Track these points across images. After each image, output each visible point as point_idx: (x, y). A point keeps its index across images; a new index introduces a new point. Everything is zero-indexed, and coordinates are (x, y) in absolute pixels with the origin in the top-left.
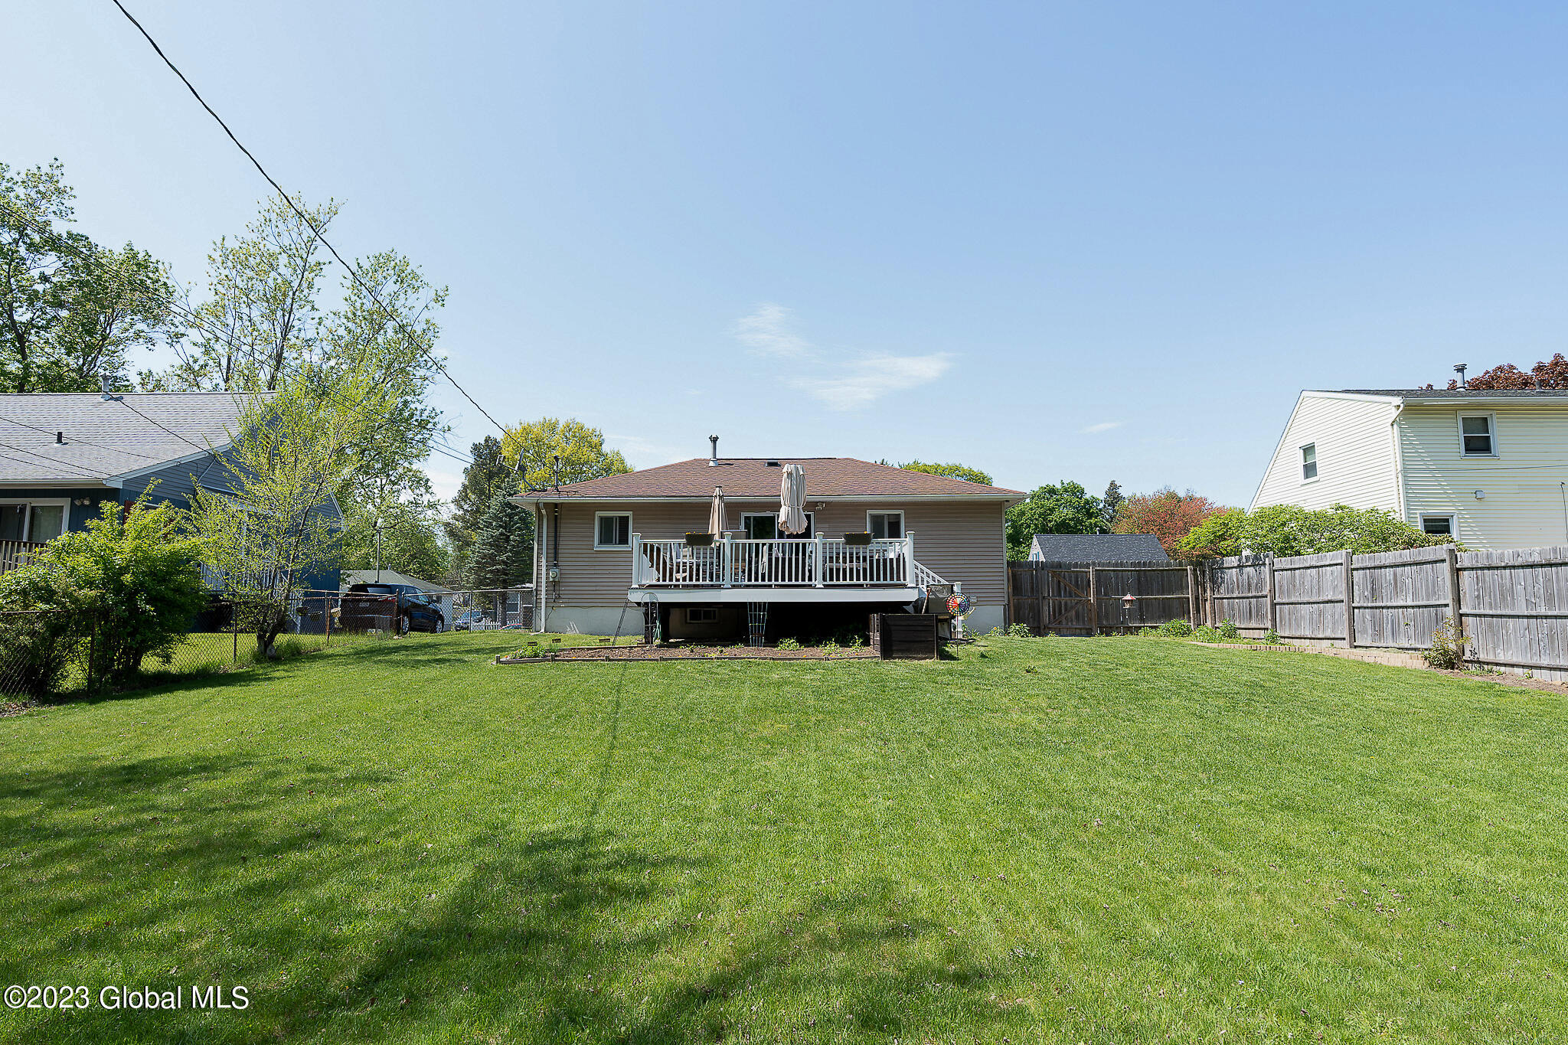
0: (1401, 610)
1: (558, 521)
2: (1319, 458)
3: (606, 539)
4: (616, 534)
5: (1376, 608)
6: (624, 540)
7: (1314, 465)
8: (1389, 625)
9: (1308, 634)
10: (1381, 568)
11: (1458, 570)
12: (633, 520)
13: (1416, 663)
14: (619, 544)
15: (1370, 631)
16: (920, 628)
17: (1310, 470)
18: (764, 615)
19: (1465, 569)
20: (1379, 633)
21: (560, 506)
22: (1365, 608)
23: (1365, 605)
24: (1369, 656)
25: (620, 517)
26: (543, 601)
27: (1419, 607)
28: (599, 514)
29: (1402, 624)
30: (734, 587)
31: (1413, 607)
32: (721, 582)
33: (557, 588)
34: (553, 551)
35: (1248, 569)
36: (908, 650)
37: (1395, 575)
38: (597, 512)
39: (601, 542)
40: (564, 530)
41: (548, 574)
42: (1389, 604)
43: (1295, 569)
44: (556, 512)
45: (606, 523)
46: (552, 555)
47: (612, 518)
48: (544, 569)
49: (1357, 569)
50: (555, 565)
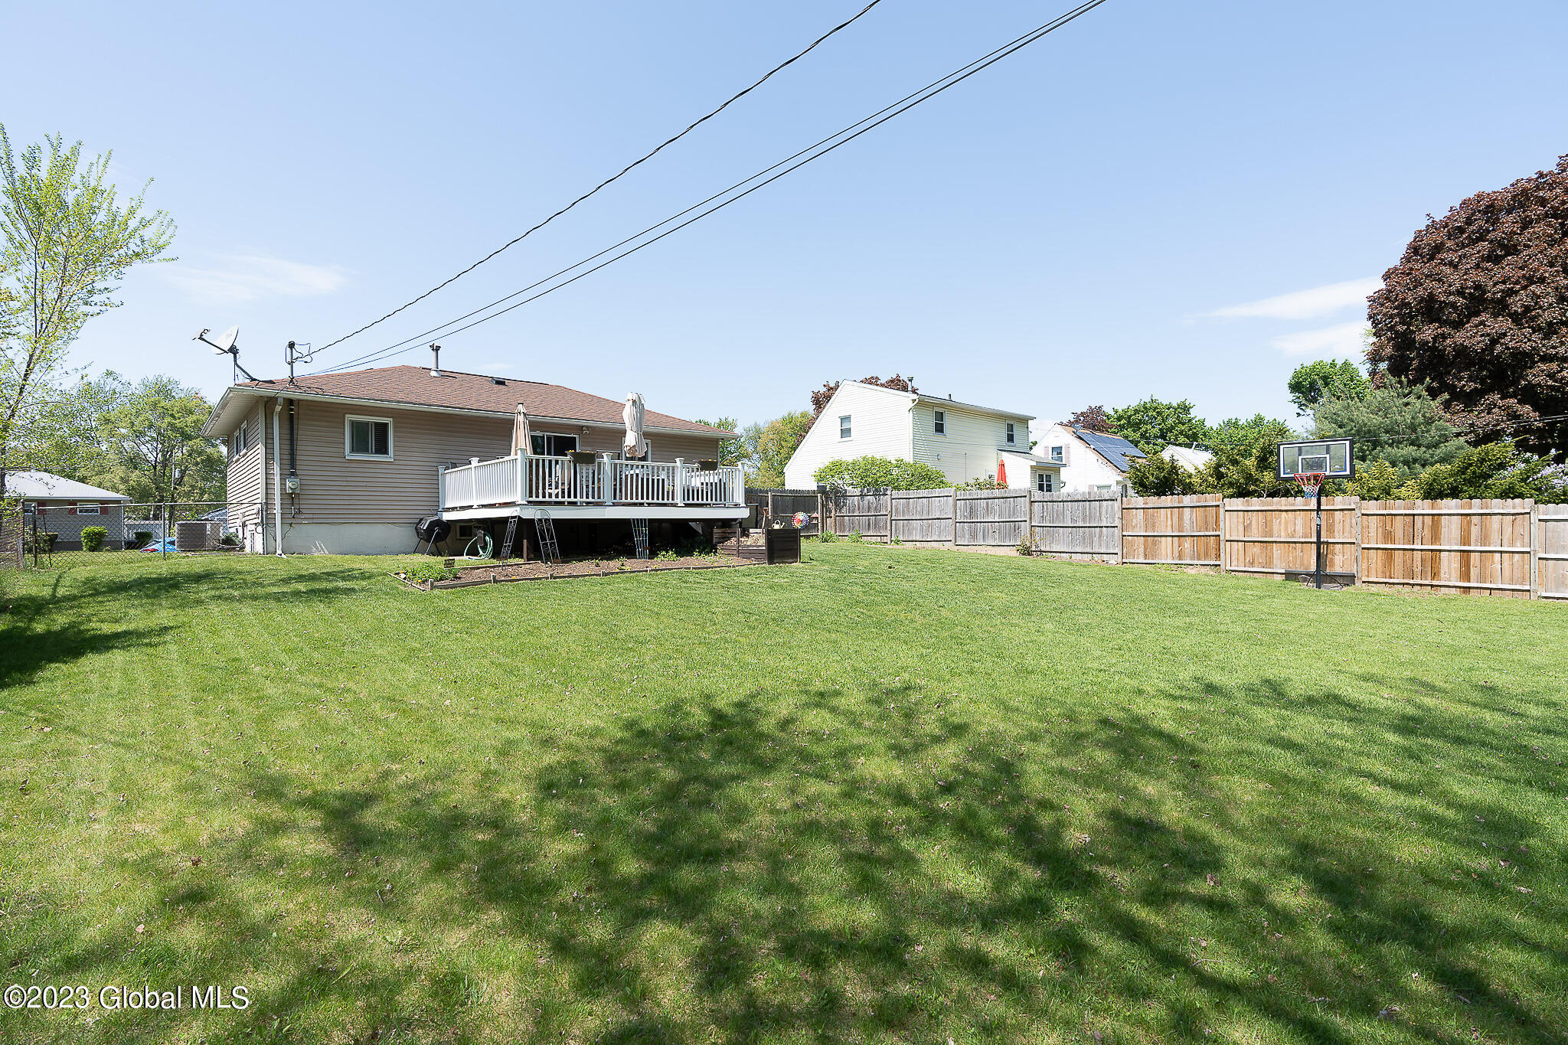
0: (990, 524)
1: (295, 421)
2: (853, 425)
3: (359, 445)
4: (372, 442)
5: (973, 522)
6: (382, 449)
7: (850, 430)
8: (981, 532)
9: (918, 538)
10: (977, 499)
11: (1032, 502)
12: (395, 427)
13: (1013, 553)
14: (376, 453)
15: (967, 536)
16: (789, 539)
17: (845, 432)
18: (646, 530)
19: (1035, 502)
20: (974, 536)
21: (295, 403)
22: (964, 522)
24: (982, 550)
25: (376, 423)
26: (278, 517)
27: (1003, 522)
28: (349, 417)
29: (990, 531)
30: (614, 505)
31: (999, 522)
32: (602, 500)
33: (296, 501)
34: (288, 457)
35: (869, 497)
36: (783, 557)
37: (987, 503)
38: (347, 416)
39: (353, 450)
40: (303, 433)
41: (283, 484)
42: (982, 520)
43: (909, 498)
44: (292, 410)
45: (359, 430)
46: (288, 462)
47: (368, 423)
48: (277, 479)
49: (960, 500)
50: (292, 474)
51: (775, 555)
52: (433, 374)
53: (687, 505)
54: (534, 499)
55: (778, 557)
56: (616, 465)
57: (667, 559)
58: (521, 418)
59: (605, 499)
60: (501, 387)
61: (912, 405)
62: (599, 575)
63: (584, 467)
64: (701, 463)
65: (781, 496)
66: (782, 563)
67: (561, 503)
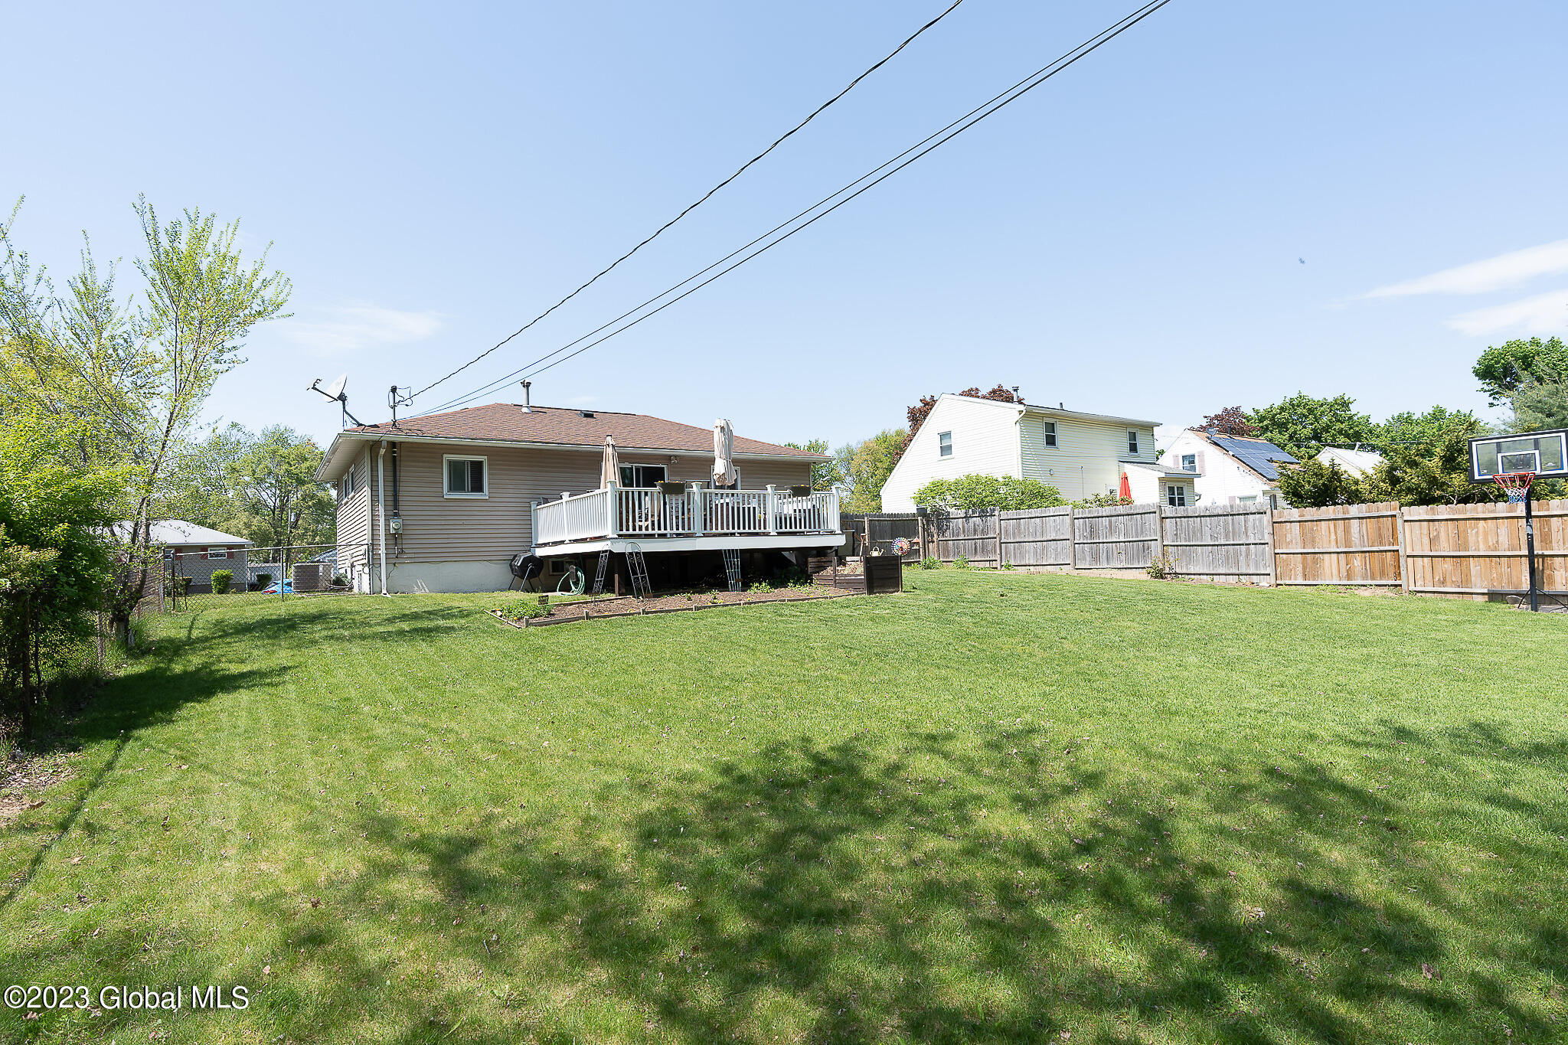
0: (1114, 544)
1: (398, 463)
2: (954, 441)
3: (456, 485)
4: (468, 481)
5: (1094, 543)
6: (478, 487)
7: (950, 447)
8: (1105, 554)
9: (1032, 562)
10: (1098, 517)
11: (1163, 518)
12: (489, 465)
13: (1142, 576)
14: (472, 491)
15: (1088, 559)
16: (890, 567)
17: (946, 450)
18: (738, 561)
19: (1167, 518)
20: (1096, 558)
21: (398, 446)
22: (1084, 543)
23: (1085, 541)
24: (1107, 574)
25: (471, 462)
26: (383, 557)
27: (1130, 542)
28: (447, 457)
29: (1115, 553)
30: (705, 535)
31: (1124, 542)
32: (692, 531)
33: (399, 541)
34: (391, 498)
35: (975, 519)
36: (883, 586)
37: (1110, 522)
38: (445, 456)
39: (450, 489)
40: (406, 474)
41: (387, 525)
42: (1105, 541)
43: (1020, 519)
44: (395, 452)
45: (456, 469)
46: (391, 503)
47: (463, 462)
48: (382, 520)
49: (1078, 518)
50: (396, 515)
51: (875, 585)
52: (525, 410)
53: (779, 534)
54: (624, 532)
55: (878, 587)
56: (705, 494)
57: (760, 592)
58: (610, 450)
59: (696, 530)
60: (589, 419)
61: (1017, 417)
62: (692, 609)
63: (674, 497)
64: (793, 489)
65: (878, 521)
66: (883, 592)
67: (652, 536)
